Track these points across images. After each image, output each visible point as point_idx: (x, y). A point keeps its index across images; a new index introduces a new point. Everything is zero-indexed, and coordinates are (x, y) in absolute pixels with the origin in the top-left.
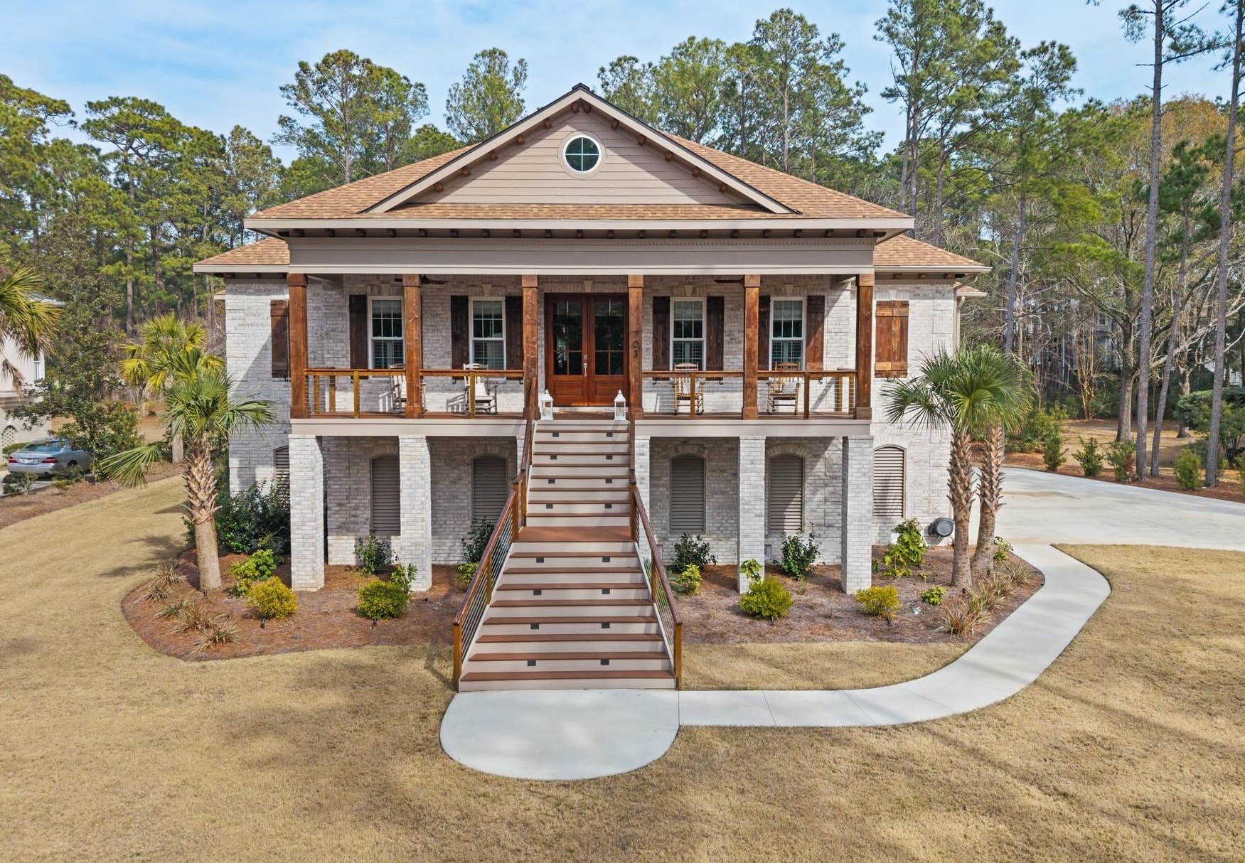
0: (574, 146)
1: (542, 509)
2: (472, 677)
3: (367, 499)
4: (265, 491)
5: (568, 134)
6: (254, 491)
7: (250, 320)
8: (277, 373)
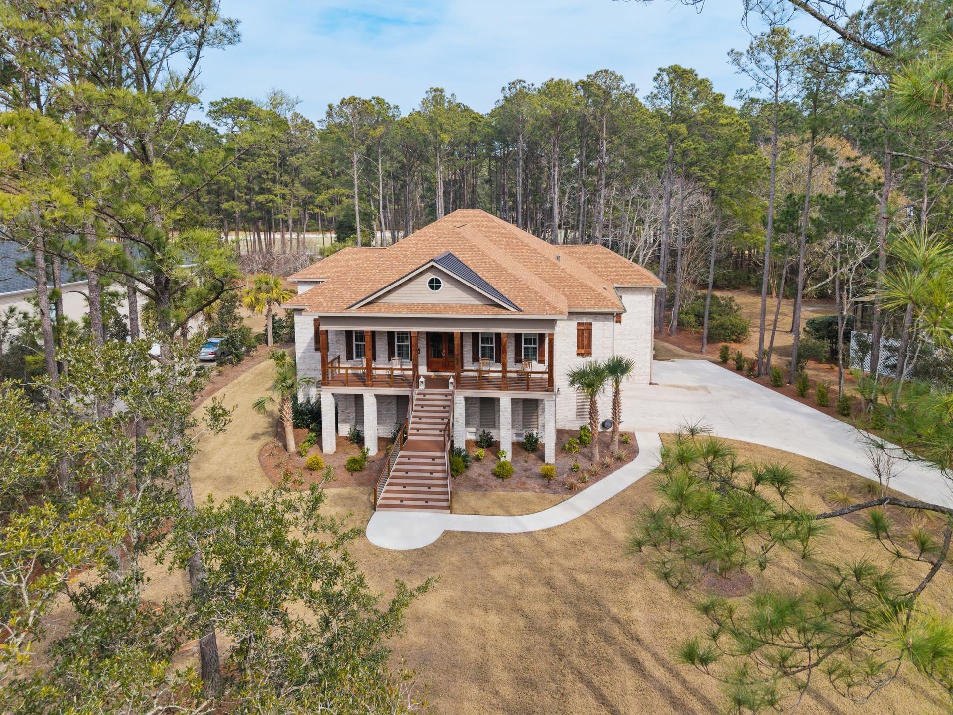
0: (432, 281)
1: (415, 432)
2: (382, 506)
3: (354, 409)
4: (312, 401)
5: (430, 276)
6: (308, 401)
7: (305, 326)
8: (317, 349)
